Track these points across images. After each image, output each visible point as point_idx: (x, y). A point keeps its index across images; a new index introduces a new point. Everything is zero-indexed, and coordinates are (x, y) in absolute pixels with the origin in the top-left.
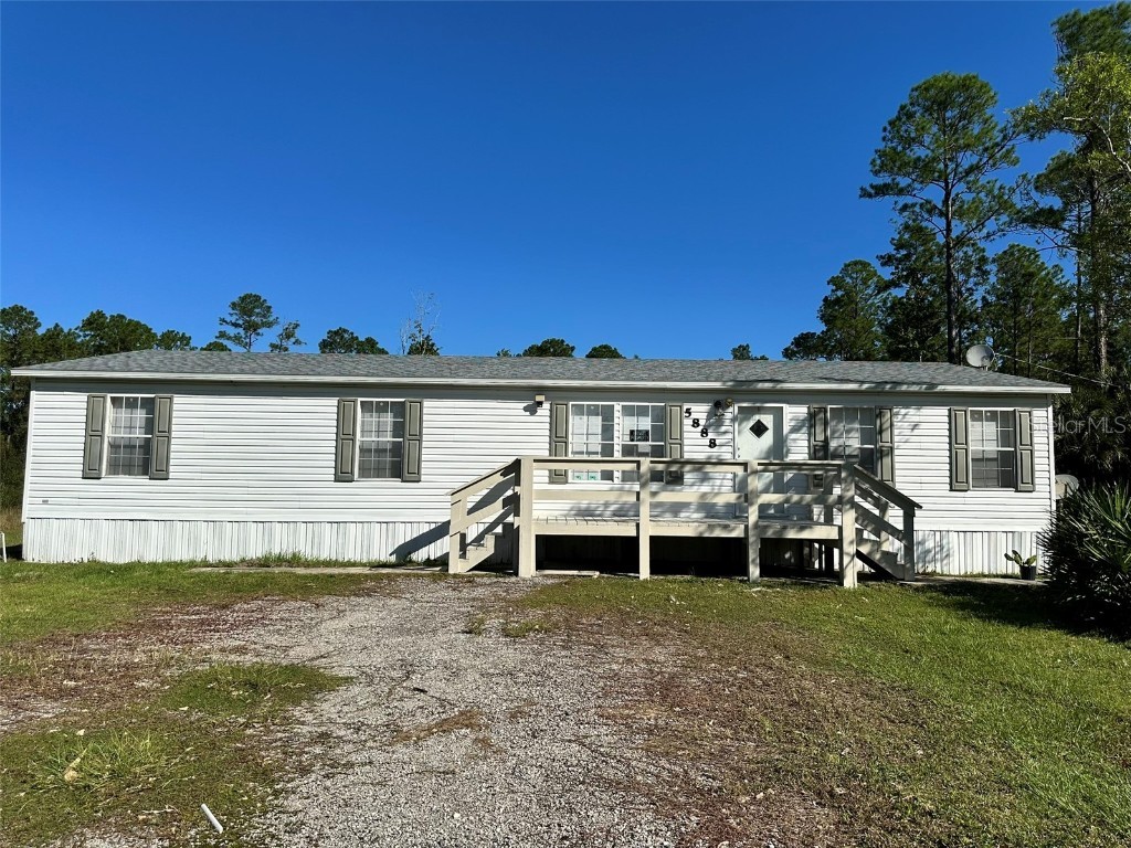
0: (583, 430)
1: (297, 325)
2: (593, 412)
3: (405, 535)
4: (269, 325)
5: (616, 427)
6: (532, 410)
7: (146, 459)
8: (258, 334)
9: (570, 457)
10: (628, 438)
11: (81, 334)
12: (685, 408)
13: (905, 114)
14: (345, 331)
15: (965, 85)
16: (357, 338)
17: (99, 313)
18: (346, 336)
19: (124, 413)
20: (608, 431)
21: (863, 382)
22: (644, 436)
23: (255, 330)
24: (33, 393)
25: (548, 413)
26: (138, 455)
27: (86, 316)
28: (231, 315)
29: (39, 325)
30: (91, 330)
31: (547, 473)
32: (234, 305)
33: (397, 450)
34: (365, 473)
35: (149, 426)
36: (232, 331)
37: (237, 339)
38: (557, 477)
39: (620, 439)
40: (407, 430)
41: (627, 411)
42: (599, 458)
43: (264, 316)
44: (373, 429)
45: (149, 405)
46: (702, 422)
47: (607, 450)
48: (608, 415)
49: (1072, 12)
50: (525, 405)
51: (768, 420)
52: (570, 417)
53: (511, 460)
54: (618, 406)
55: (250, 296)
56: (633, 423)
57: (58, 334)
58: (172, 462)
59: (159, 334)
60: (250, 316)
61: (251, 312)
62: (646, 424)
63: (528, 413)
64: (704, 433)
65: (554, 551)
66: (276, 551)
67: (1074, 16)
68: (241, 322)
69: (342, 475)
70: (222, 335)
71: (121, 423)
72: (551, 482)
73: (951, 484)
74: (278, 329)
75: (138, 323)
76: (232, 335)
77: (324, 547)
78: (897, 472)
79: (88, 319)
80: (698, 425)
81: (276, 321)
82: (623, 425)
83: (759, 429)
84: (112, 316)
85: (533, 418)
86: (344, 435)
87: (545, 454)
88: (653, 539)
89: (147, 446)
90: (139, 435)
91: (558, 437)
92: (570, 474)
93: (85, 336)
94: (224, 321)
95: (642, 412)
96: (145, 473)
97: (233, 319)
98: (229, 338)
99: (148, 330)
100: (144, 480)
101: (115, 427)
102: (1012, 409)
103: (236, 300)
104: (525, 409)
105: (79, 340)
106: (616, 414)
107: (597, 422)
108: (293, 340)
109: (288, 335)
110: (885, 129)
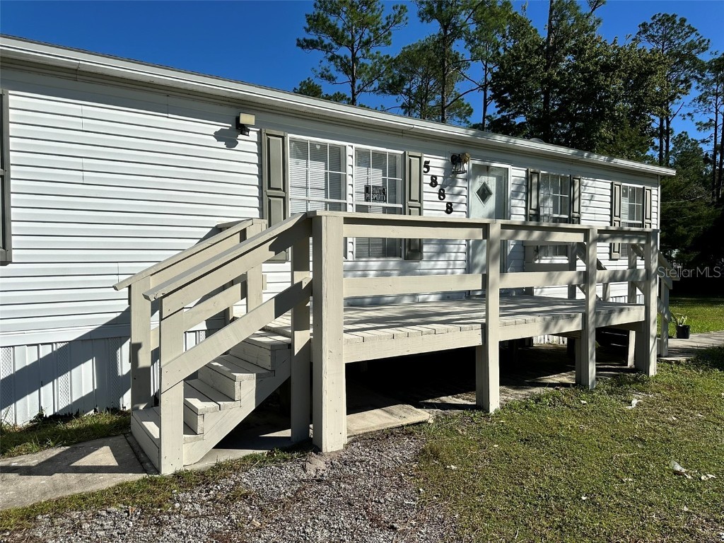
5: (349, 178)
6: (228, 138)
10: (362, 197)
12: (424, 160)
20: (337, 186)
22: (381, 194)
25: (255, 147)
39: (353, 197)
41: (362, 159)
46: (440, 180)
48: (336, 159)
50: (219, 128)
51: (492, 183)
52: (289, 160)
54: (351, 149)
63: (222, 144)
64: (441, 195)
73: (610, 254)
80: (436, 184)
82: (356, 178)
83: (484, 194)
85: (230, 153)
91: (272, 189)
102: (642, 187)
104: (219, 136)
106: (350, 161)
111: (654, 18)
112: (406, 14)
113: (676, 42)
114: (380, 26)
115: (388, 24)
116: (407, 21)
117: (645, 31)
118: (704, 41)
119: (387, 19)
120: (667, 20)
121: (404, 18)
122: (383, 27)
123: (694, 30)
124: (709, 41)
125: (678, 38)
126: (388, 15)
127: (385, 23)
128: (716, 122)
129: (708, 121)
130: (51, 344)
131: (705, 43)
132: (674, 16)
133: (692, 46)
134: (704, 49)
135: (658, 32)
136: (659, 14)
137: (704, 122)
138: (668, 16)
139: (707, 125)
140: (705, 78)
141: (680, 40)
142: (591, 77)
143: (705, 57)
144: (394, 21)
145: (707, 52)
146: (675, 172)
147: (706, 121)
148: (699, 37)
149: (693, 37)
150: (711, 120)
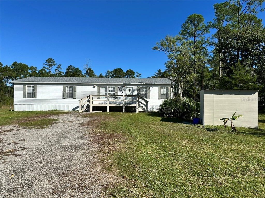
0: (102, 91)
1: (61, 65)
2: (103, 88)
3: (74, 107)
4: (54, 65)
5: (107, 90)
7: (33, 95)
8: (52, 67)
9: (100, 95)
10: (109, 92)
11: (12, 67)
12: (118, 87)
13: (186, 22)
14: (72, 66)
15: (198, 17)
16: (74, 68)
17: (16, 62)
18: (72, 67)
19: (29, 88)
20: (106, 91)
21: (144, 83)
22: (112, 91)
23: (51, 66)
24: (14, 85)
25: (96, 88)
26: (31, 95)
27: (13, 63)
28: (46, 63)
29: (2, 65)
30: (14, 66)
31: (96, 97)
32: (46, 61)
33: (72, 94)
34: (67, 97)
35: (33, 90)
36: (46, 66)
37: (47, 68)
38: (98, 98)
39: (108, 92)
40: (74, 90)
41: (109, 87)
42: (105, 95)
43: (53, 63)
44: (68, 90)
45: (33, 87)
47: (106, 94)
49: (217, 3)
51: (131, 89)
52: (100, 89)
53: (88, 95)
54: (108, 87)
55: (49, 59)
56: (110, 89)
57: (7, 68)
58: (37, 96)
59: (30, 67)
60: (50, 63)
61: (50, 62)
62: (112, 89)
65: (95, 108)
66: (54, 109)
67: (217, 4)
68: (48, 64)
69: (64, 98)
70: (44, 67)
71: (29, 90)
72: (97, 99)
73: (158, 98)
74: (57, 66)
75: (25, 65)
76: (46, 67)
77: (62, 109)
78: (150, 97)
79: (13, 64)
80: (120, 90)
81: (56, 64)
82: (109, 90)
83: (130, 90)
84: (19, 63)
85: (94, 89)
86: (64, 91)
87: (96, 94)
88: (109, 106)
89: (33, 93)
90: (32, 91)
91: (98, 91)
92: (100, 97)
93: (13, 67)
94: (44, 64)
95: (111, 88)
96: (33, 97)
97: (46, 64)
98: (46, 68)
99: (27, 66)
100: (33, 98)
101: (28, 90)
102: (167, 87)
103: (47, 59)
104: (93, 87)
105: (11, 68)
106: (107, 88)
107: (105, 89)
108: (60, 68)
109: (59, 67)
110: (182, 26)
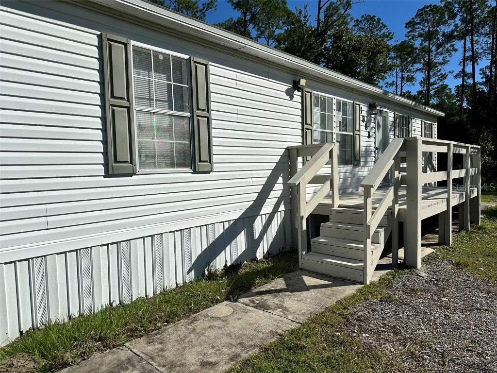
0: (319, 121)
5: (334, 117)
6: (290, 94)
10: (339, 128)
12: (360, 106)
25: (300, 100)
39: (335, 129)
41: (338, 104)
50: (287, 87)
54: (334, 100)
63: (289, 97)
64: (366, 127)
80: (364, 121)
85: (291, 103)
102: (431, 123)
104: (287, 92)
106: (334, 107)
111: (362, 17)
112: (216, 3)
113: (376, 33)
114: (198, 10)
115: (203, 9)
116: (216, 7)
117: (358, 25)
118: (391, 33)
119: (203, 5)
120: (370, 19)
121: (214, 5)
122: (201, 11)
123: (385, 26)
124: (393, 33)
125: (377, 30)
126: (204, 3)
127: (201, 7)
128: (397, 83)
129: (391, 82)
130: (228, 221)
131: (391, 34)
132: (374, 16)
133: (384, 36)
134: (391, 38)
135: (365, 26)
136: (366, 15)
137: (389, 83)
138: (371, 16)
139: (391, 84)
140: (390, 56)
141: (378, 32)
142: (347, 53)
143: (392, 43)
144: (208, 7)
145: (393, 40)
146: (444, 114)
147: (390, 82)
148: (388, 30)
149: (384, 30)
150: (393, 82)
